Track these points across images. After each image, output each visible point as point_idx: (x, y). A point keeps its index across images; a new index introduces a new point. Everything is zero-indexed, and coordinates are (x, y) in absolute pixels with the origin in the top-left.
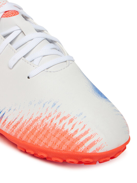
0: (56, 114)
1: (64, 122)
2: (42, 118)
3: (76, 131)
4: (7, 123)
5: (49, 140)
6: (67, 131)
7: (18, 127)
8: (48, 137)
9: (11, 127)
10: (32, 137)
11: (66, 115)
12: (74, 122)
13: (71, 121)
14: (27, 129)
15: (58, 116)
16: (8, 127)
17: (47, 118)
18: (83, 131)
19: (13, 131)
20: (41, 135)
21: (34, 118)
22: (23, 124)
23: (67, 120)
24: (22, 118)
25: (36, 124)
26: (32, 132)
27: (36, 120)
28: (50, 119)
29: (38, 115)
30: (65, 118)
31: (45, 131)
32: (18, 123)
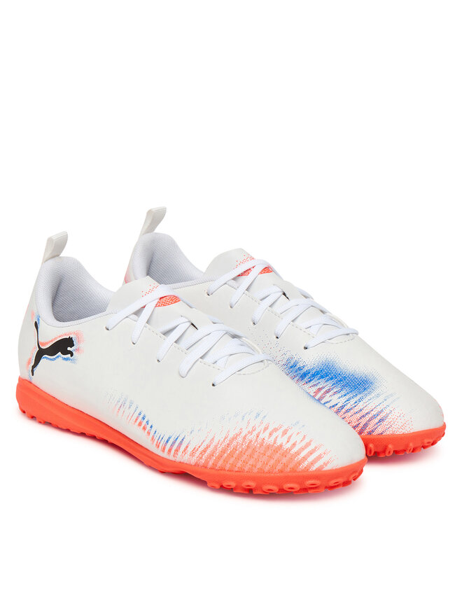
0: (263, 427)
1: (275, 435)
2: (243, 435)
3: (294, 445)
4: (190, 450)
5: (257, 460)
6: (281, 446)
7: (208, 451)
8: (255, 456)
9: (198, 454)
10: (231, 461)
11: (276, 426)
12: (289, 434)
13: (285, 433)
14: (223, 451)
15: (266, 429)
16: (192, 454)
17: (250, 433)
18: (303, 444)
19: (201, 458)
20: (245, 456)
21: (231, 436)
22: (216, 446)
23: (280, 432)
24: (213, 439)
25: (235, 443)
26: (231, 455)
27: (234, 438)
28: (255, 433)
29: (237, 431)
30: (276, 430)
31: (250, 451)
32: (208, 447)
